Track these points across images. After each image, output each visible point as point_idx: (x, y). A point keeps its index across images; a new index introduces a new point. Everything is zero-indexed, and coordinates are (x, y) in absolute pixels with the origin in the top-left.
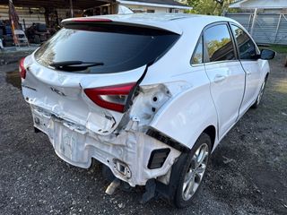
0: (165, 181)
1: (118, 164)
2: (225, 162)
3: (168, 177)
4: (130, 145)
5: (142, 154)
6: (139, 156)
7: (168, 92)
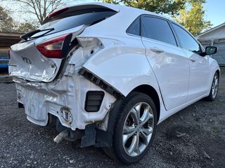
0: (104, 127)
1: (64, 112)
2: (178, 136)
3: (106, 122)
4: (70, 89)
5: (79, 96)
6: (77, 99)
7: (102, 45)
